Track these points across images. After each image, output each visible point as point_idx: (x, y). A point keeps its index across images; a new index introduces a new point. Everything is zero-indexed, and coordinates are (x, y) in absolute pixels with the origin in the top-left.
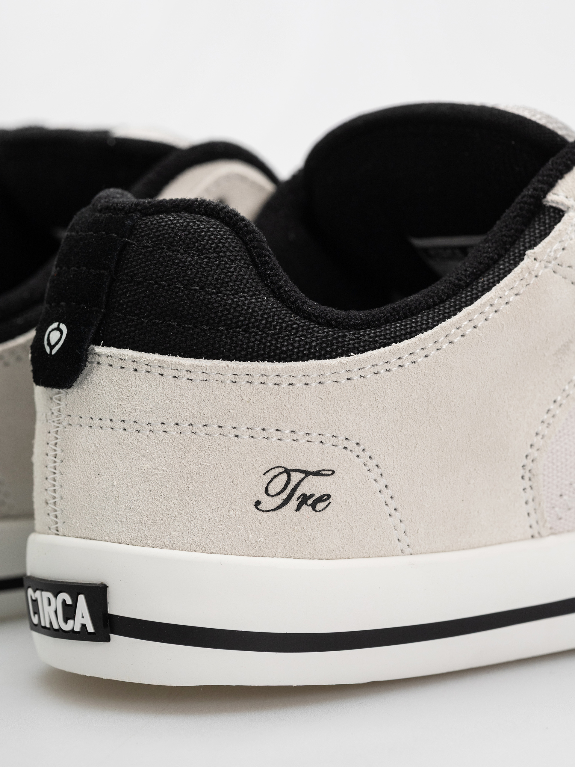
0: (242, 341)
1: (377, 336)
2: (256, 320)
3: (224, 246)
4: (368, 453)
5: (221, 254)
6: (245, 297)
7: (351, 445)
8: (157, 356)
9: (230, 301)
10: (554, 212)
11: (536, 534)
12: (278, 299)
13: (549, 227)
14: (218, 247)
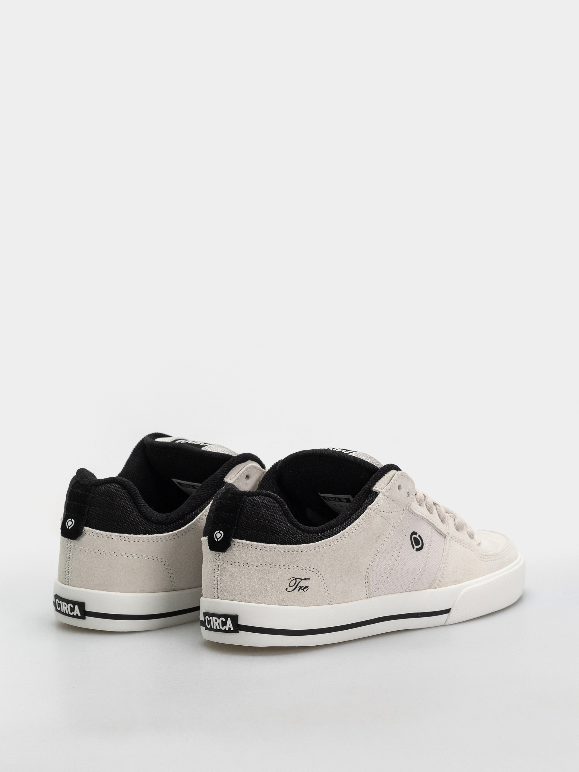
0: (282, 538)
1: (323, 536)
2: (286, 532)
3: (275, 508)
4: (320, 573)
5: (274, 510)
6: (282, 524)
7: (315, 570)
8: (255, 543)
9: (278, 526)
10: (375, 493)
11: (368, 597)
12: (292, 524)
13: (374, 498)
14: (273, 508)
